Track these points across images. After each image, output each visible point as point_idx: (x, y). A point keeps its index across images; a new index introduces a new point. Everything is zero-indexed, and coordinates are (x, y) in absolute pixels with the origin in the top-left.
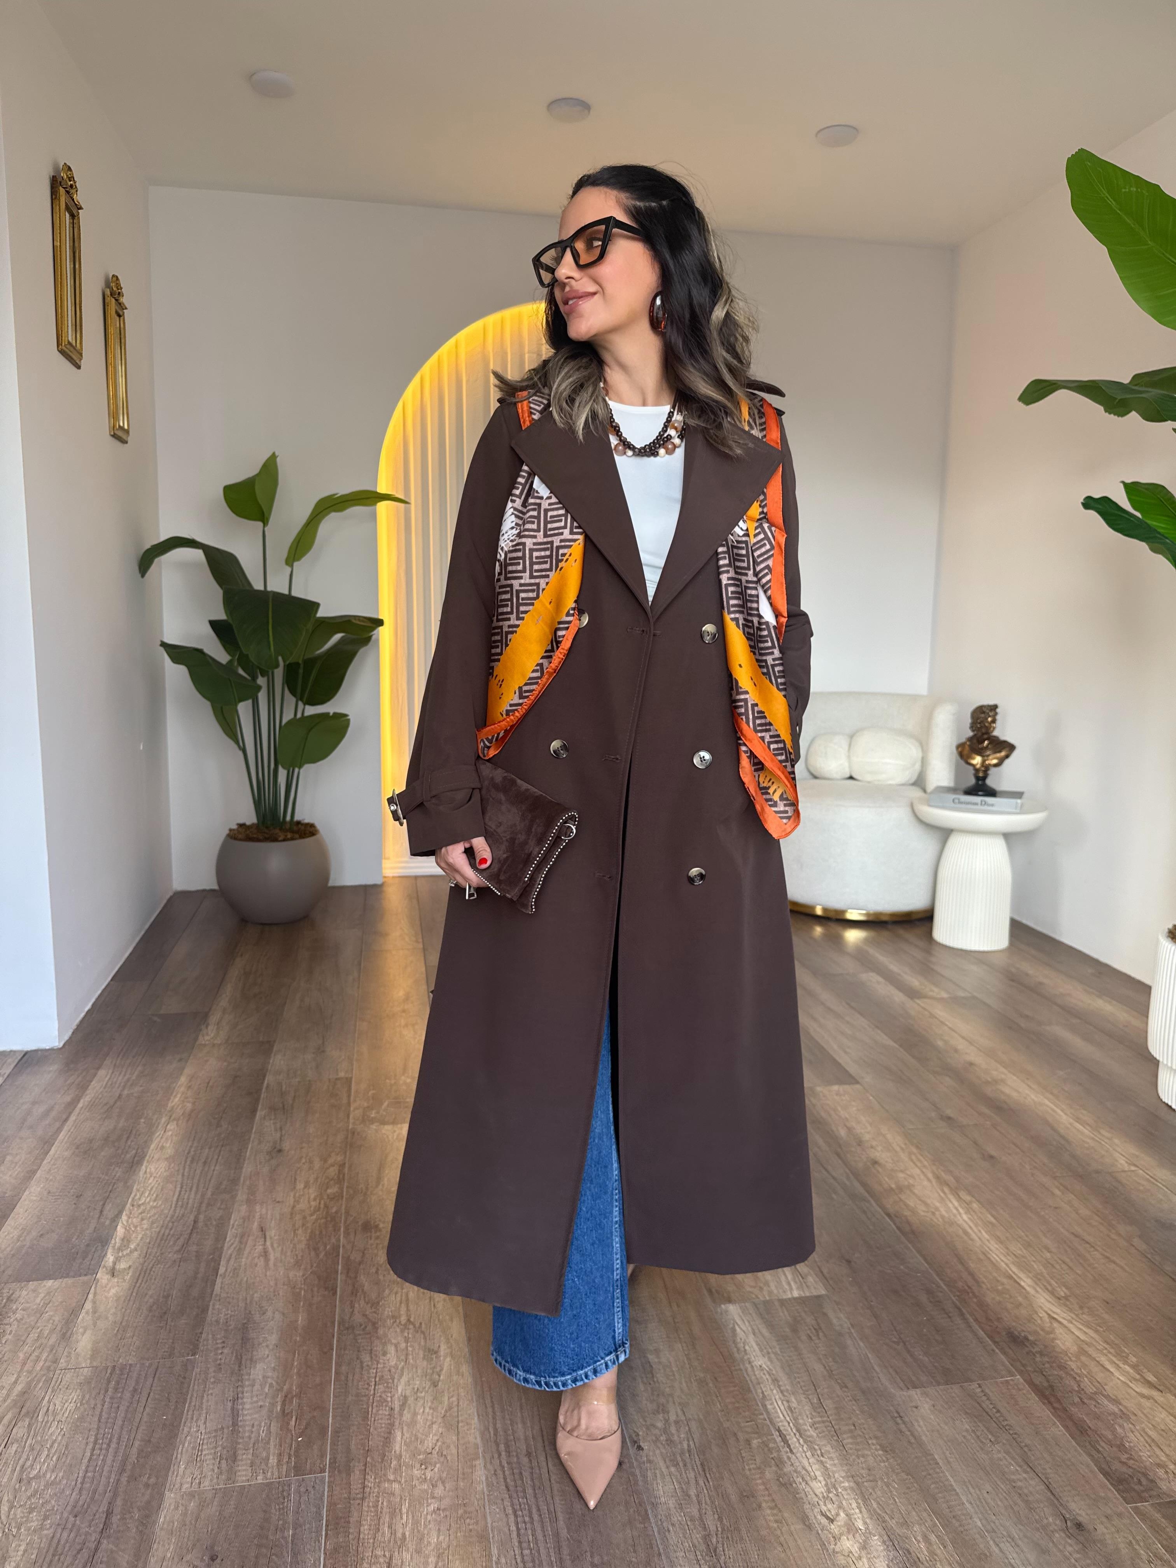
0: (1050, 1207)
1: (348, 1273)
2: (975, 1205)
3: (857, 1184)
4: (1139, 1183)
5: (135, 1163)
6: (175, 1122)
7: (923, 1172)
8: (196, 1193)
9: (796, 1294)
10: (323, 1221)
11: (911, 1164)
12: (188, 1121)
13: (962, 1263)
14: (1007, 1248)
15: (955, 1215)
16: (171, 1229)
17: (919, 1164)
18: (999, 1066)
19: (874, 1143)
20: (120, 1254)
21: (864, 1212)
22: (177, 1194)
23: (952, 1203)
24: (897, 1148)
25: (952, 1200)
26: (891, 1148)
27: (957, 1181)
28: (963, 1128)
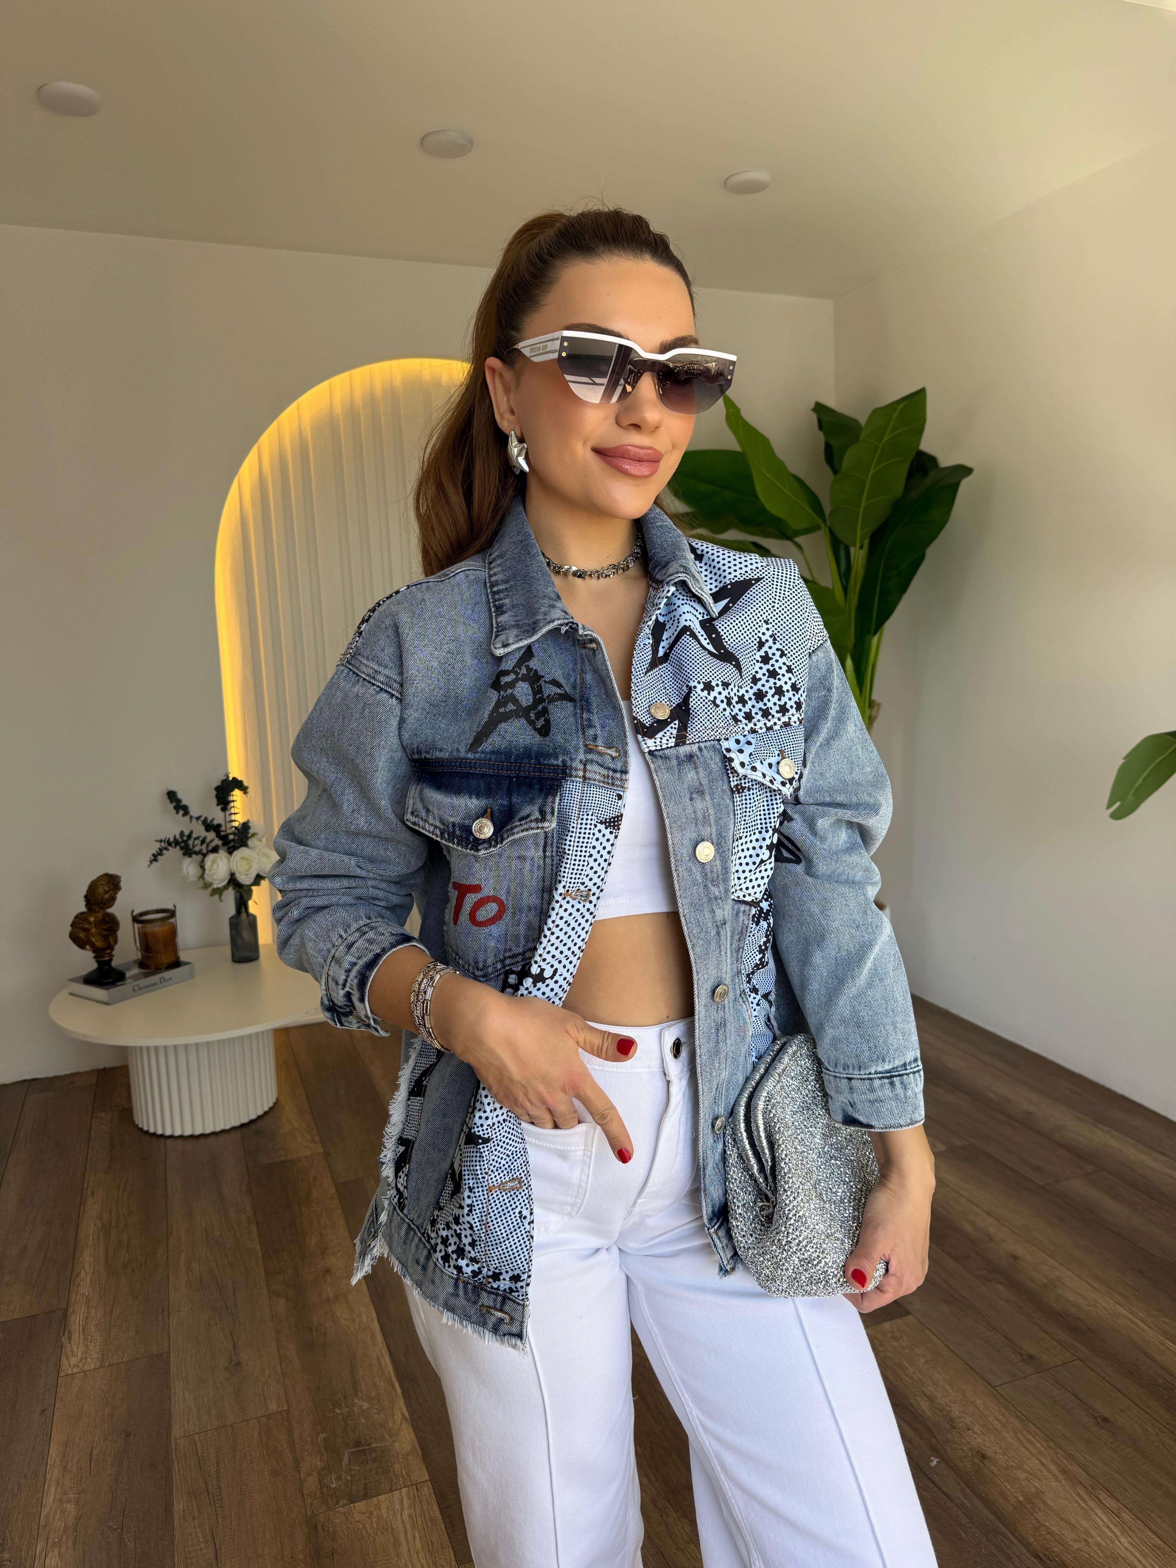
7: (1043, 1464)
23: (1100, 1518)
24: (995, 1423)
25: (1097, 1511)
26: (990, 1426)
27: (1088, 1474)
28: (1054, 1373)
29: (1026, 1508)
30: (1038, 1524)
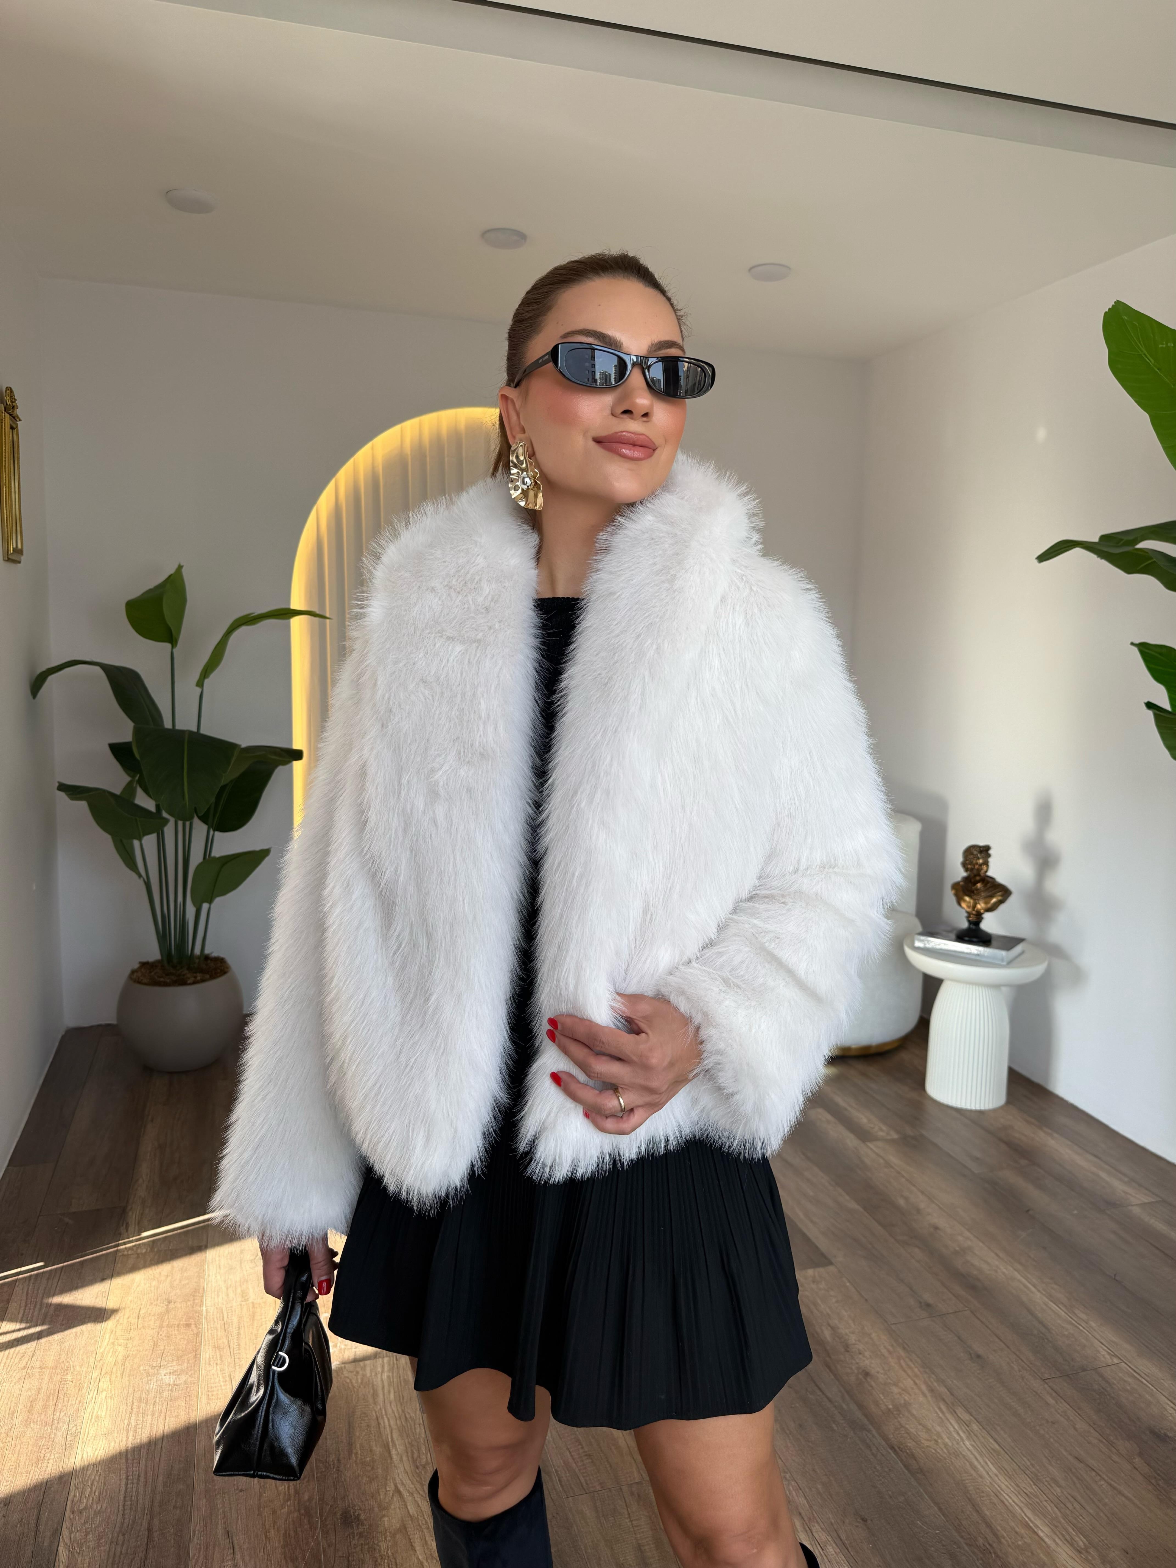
4: (1125, 1381)
7: (916, 1384)
11: (903, 1372)
12: (122, 1374)
13: (977, 1511)
14: (1018, 1486)
15: (958, 1444)
17: (909, 1372)
18: (963, 1229)
19: (861, 1347)
21: (869, 1447)
23: (952, 1425)
24: (884, 1351)
25: (952, 1421)
26: (879, 1353)
27: (952, 1394)
28: (944, 1318)
29: (893, 1414)
30: (899, 1426)
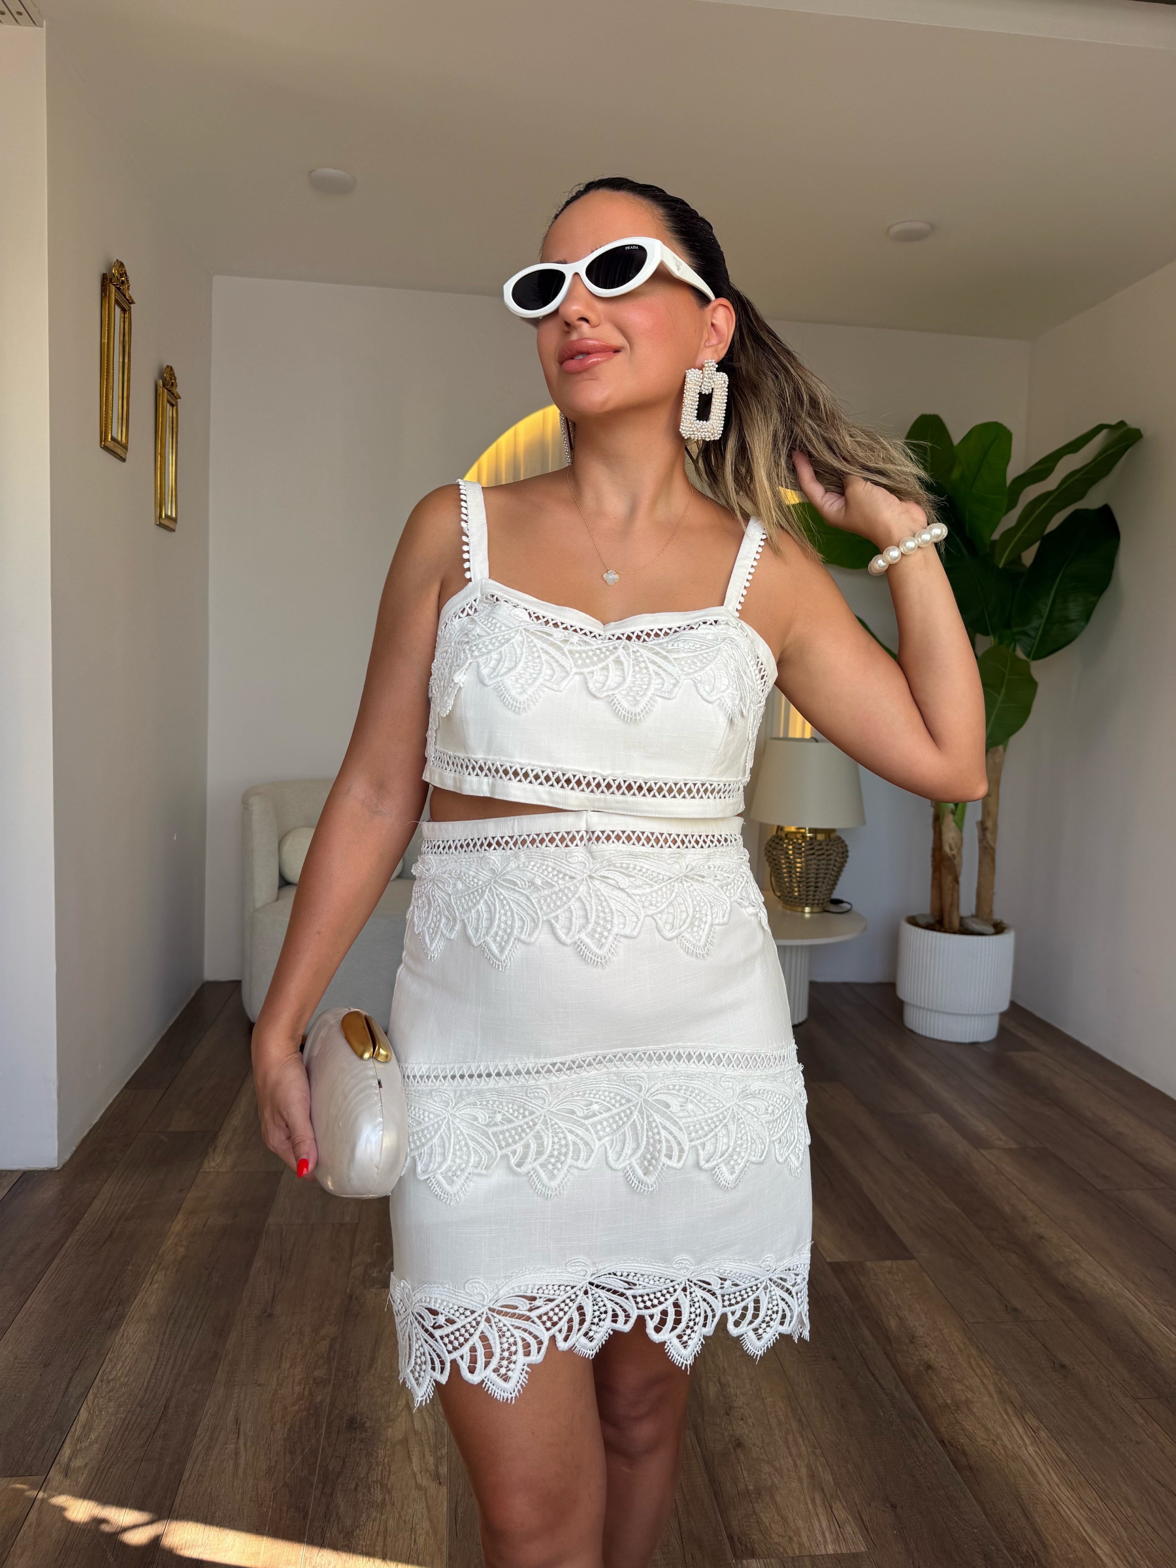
0: (1131, 1440)
1: (323, 1489)
2: (1043, 1434)
3: (907, 1397)
5: (113, 1325)
6: (164, 1272)
7: (983, 1383)
8: (172, 1369)
9: (831, 1549)
10: (304, 1413)
11: (971, 1371)
12: (177, 1271)
13: (1026, 1517)
14: (1081, 1499)
15: (1019, 1447)
16: (138, 1416)
17: (978, 1371)
18: (1072, 1240)
19: (928, 1340)
20: (78, 1447)
21: (915, 1437)
22: (152, 1367)
23: (1016, 1429)
24: (954, 1348)
26: (948, 1349)
27: (1023, 1398)
28: (1031, 1324)
29: (949, 1408)
30: (954, 1421)
